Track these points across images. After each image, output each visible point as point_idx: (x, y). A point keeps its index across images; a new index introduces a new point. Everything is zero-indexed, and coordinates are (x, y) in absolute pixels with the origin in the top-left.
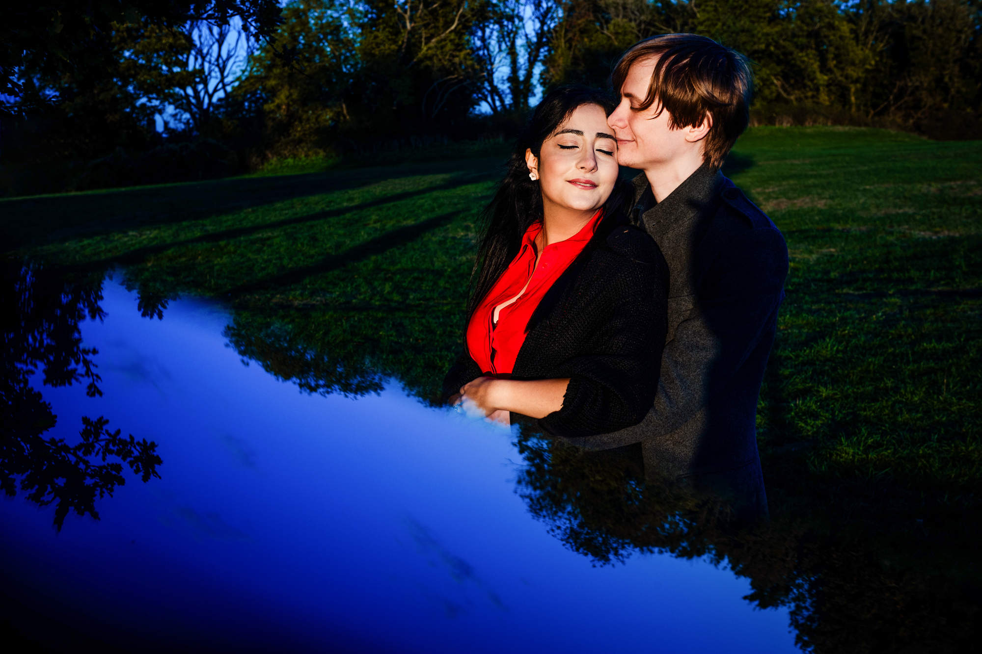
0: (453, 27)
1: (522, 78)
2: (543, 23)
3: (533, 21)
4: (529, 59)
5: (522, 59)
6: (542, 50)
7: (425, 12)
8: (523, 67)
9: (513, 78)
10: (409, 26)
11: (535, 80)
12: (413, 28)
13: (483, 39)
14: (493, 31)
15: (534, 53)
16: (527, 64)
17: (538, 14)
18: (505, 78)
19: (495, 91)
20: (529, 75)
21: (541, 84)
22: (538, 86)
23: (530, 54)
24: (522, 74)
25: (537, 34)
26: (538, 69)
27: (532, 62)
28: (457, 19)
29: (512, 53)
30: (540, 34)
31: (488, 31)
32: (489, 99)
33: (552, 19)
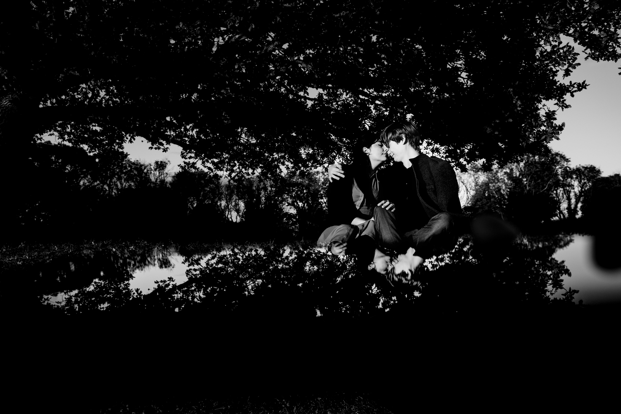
0: (545, 189)
1: (573, 208)
2: (582, 188)
3: (578, 187)
4: (576, 201)
5: (573, 201)
6: (582, 198)
7: (534, 183)
8: (573, 204)
9: (569, 208)
10: (528, 188)
11: (578, 209)
12: (529, 189)
13: (556, 194)
14: (560, 191)
15: (578, 199)
16: (575, 203)
17: (580, 185)
18: (565, 208)
19: (561, 212)
20: (576, 206)
21: (581, 211)
22: (580, 211)
23: (576, 199)
24: (573, 206)
25: (579, 192)
26: (580, 205)
27: (577, 203)
28: (547, 186)
29: (569, 199)
30: (581, 192)
31: (558, 191)
32: (559, 216)
33: (586, 186)
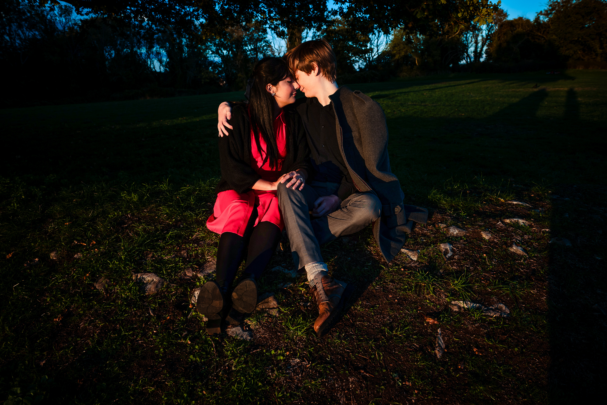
0: (457, 33)
1: (478, 51)
2: (489, 31)
3: (486, 31)
5: (480, 45)
6: (487, 41)
7: (448, 27)
8: (480, 47)
9: (475, 52)
11: (483, 52)
13: (466, 37)
14: (470, 35)
16: (481, 46)
17: (487, 28)
18: (472, 51)
19: (468, 56)
20: (482, 50)
22: (484, 54)
23: (483, 43)
25: (486, 35)
26: (485, 48)
27: (483, 46)
29: (476, 43)
30: (487, 35)
31: (468, 35)
32: (466, 59)
33: (493, 29)
